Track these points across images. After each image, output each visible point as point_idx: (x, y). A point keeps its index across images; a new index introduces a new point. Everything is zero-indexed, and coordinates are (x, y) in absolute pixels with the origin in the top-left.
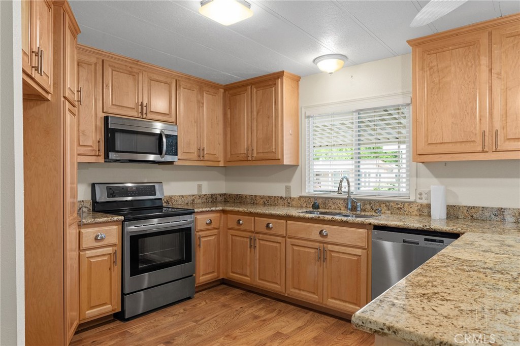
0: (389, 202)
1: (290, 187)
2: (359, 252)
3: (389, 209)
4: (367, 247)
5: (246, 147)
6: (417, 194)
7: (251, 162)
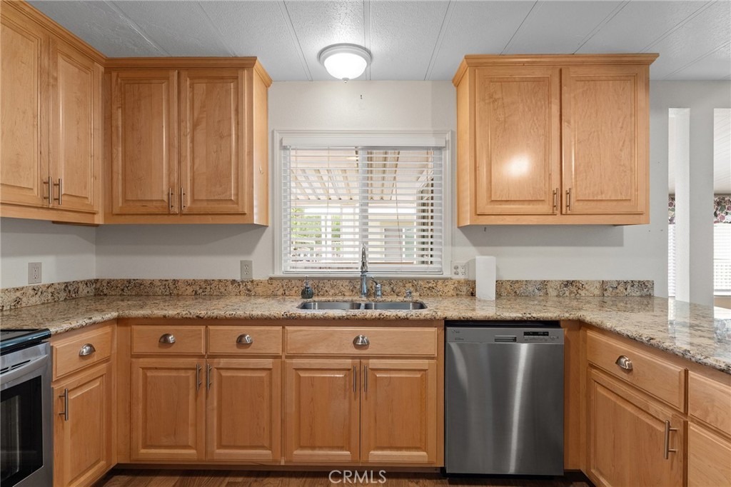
0: (416, 279)
1: (251, 262)
2: (424, 364)
3: (416, 290)
4: (436, 355)
5: (165, 188)
6: (453, 268)
7: (179, 216)
